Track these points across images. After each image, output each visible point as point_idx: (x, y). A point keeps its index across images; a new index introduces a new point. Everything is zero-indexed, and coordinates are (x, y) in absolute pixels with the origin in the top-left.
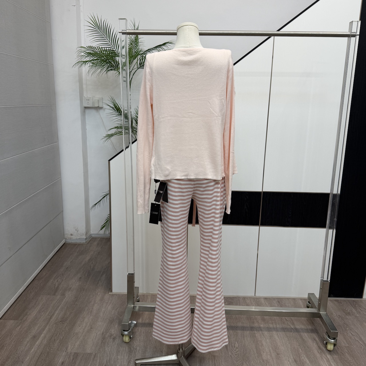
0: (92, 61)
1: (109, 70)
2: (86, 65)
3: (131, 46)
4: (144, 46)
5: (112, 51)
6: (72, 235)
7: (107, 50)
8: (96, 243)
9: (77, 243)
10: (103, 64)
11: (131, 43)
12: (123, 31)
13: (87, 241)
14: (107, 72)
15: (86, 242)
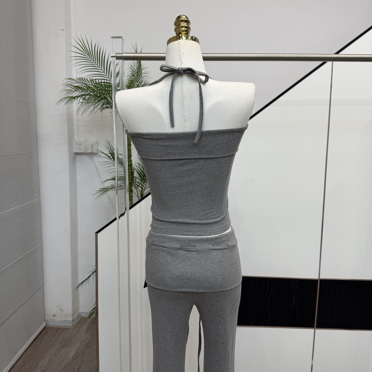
0: (82, 96)
1: (104, 108)
2: (75, 101)
3: (133, 77)
4: (150, 78)
5: (108, 84)
6: (54, 316)
7: (101, 83)
8: (85, 327)
9: (61, 326)
10: (96, 99)
11: (133, 74)
12: (117, 55)
13: (73, 323)
14: (101, 111)
15: (73, 325)
